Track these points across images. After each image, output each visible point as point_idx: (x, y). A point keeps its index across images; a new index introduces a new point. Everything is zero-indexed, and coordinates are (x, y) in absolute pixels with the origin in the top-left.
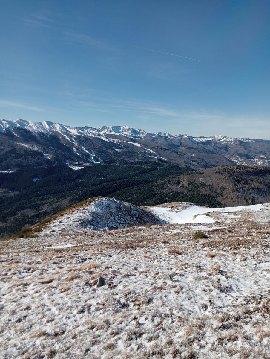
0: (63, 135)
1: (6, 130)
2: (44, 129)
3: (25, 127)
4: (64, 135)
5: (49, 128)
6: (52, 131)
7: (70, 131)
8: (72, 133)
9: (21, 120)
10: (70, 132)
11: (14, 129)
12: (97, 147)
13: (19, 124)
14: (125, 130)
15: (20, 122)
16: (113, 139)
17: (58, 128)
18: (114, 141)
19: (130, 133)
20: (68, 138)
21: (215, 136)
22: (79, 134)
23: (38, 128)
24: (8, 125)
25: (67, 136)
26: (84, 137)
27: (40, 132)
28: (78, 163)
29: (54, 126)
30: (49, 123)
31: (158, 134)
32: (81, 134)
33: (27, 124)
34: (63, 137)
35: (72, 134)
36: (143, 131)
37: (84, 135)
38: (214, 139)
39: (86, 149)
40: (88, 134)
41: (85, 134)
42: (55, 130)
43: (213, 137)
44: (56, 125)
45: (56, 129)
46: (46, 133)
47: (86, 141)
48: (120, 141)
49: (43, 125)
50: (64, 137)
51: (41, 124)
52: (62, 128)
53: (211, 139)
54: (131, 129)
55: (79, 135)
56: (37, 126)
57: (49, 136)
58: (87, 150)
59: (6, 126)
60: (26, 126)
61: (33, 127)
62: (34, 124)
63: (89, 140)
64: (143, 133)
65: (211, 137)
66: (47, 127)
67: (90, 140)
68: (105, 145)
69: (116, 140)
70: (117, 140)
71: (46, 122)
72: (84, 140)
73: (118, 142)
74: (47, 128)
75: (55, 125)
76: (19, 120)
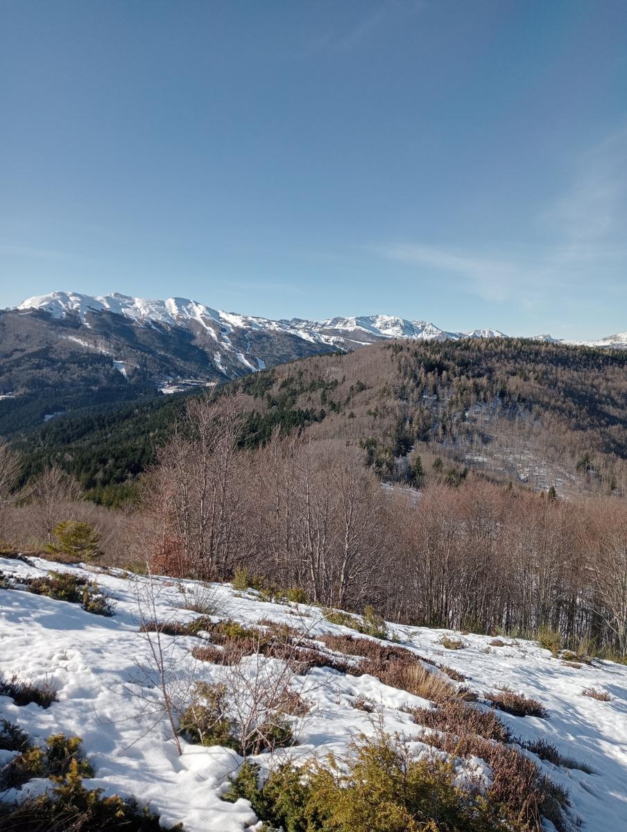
0: (205, 326)
1: (68, 314)
2: (166, 315)
3: (123, 310)
4: (208, 328)
5: (177, 312)
6: (183, 320)
7: (227, 319)
8: (229, 323)
9: (116, 295)
10: (225, 321)
11: (88, 312)
12: (278, 352)
13: (108, 303)
14: (386, 326)
15: (115, 299)
16: (327, 337)
17: (199, 312)
18: (327, 340)
19: (398, 332)
20: (213, 334)
21: (619, 335)
22: (244, 325)
23: (151, 312)
24: (78, 304)
25: (214, 329)
26: (254, 332)
27: (153, 322)
28: (192, 382)
29: (191, 308)
30: (181, 302)
31: (474, 333)
32: (251, 325)
33: (129, 303)
34: (204, 331)
35: (229, 325)
36: (430, 326)
37: (257, 326)
38: (617, 342)
39: (247, 357)
40: (267, 325)
41: (261, 325)
42: (190, 317)
43: (615, 338)
44: (197, 306)
45: (194, 314)
46: (167, 323)
47: (258, 339)
48: (342, 340)
49: (165, 306)
50: (207, 331)
51: (162, 304)
52: (208, 313)
53: (608, 344)
54: (401, 321)
55: (245, 327)
56: (150, 309)
57: (169, 329)
58: (246, 359)
59: (72, 305)
60: (126, 307)
61: (141, 310)
62: (145, 304)
63: (264, 339)
64: (431, 332)
65: (611, 338)
66: (174, 310)
67: (268, 337)
68: (300, 348)
69: (333, 338)
70: (335, 338)
71: (174, 300)
72: (253, 337)
73: (338, 343)
74: (174, 313)
75: (195, 307)
76: (113, 294)
